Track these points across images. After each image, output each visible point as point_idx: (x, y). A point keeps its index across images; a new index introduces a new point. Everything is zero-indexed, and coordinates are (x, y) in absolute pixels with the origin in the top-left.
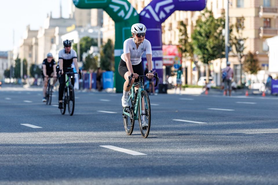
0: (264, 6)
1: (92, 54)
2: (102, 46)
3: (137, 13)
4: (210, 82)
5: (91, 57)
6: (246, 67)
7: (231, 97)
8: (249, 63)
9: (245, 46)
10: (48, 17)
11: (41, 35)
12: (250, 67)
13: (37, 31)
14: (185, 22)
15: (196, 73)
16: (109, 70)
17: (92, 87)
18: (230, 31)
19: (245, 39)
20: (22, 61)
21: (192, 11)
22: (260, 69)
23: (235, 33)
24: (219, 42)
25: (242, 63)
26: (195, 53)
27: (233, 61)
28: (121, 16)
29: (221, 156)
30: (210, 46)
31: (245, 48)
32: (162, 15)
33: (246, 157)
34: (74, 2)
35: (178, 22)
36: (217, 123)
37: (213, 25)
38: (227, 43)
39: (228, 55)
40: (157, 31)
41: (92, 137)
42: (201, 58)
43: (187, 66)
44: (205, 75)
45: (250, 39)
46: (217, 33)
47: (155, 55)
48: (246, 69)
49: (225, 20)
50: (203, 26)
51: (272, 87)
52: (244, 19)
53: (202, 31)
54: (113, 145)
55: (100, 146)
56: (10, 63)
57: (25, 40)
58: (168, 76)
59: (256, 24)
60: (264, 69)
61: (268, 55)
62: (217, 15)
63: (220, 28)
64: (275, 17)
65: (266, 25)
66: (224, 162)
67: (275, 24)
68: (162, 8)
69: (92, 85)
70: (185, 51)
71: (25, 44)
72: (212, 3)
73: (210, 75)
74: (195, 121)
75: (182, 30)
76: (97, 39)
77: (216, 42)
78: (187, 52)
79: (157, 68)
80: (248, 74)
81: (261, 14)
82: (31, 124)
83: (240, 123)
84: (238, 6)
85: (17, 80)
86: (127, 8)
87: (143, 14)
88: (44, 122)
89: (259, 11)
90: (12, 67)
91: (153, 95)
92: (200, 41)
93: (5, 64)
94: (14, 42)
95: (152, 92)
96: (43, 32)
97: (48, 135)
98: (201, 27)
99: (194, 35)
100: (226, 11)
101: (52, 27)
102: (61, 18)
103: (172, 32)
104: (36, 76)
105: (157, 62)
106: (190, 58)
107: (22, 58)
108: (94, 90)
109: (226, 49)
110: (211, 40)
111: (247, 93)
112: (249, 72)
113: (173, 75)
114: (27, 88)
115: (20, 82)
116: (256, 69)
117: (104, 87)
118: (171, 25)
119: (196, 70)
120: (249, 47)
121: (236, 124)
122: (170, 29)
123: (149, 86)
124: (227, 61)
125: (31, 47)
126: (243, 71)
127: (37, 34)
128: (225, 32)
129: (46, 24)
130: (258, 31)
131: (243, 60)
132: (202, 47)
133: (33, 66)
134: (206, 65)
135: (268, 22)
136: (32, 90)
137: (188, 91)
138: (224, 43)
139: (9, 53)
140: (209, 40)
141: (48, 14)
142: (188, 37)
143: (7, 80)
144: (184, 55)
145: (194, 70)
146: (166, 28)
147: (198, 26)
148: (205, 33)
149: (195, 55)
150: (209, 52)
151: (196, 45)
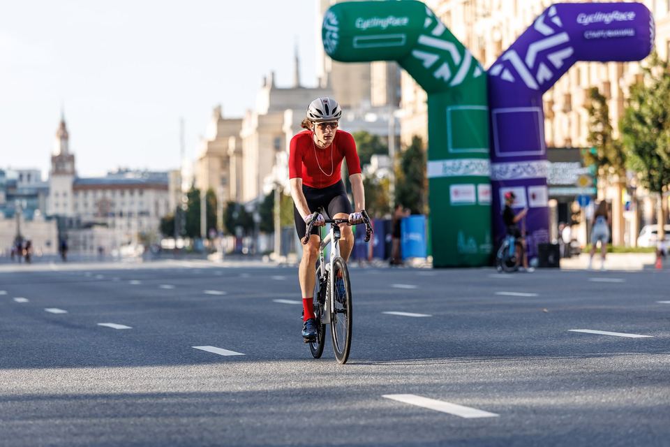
1: (374, 176)
2: (400, 154)
3: (481, 68)
5: (374, 182)
10: (265, 85)
11: (248, 130)
13: (239, 122)
14: (602, 91)
15: (631, 217)
16: (416, 212)
17: (375, 255)
20: (203, 195)
21: (620, 64)
26: (628, 164)
28: (442, 78)
32: (544, 73)
34: (326, 46)
35: (586, 90)
40: (531, 113)
41: (366, 375)
42: (643, 180)
43: (611, 200)
44: (655, 221)
47: (528, 173)
50: (647, 99)
53: (645, 111)
54: (415, 394)
55: (385, 396)
56: (175, 201)
57: (210, 143)
58: (562, 226)
68: (542, 57)
69: (375, 249)
70: (605, 161)
71: (210, 153)
74: (624, 332)
75: (596, 110)
76: (387, 137)
78: (611, 164)
79: (533, 204)
82: (219, 346)
85: (193, 242)
86: (456, 58)
87: (496, 71)
88: (251, 342)
90: (179, 209)
91: (525, 272)
92: (641, 135)
93: (162, 202)
94: (183, 150)
95: (521, 265)
96: (254, 122)
97: (258, 371)
98: (641, 101)
99: (625, 122)
101: (276, 108)
102: (299, 88)
103: (573, 115)
104: (239, 231)
105: (532, 190)
106: (616, 178)
107: (203, 186)
108: (379, 263)
113: (576, 223)
114: (216, 260)
115: (200, 247)
117: (405, 253)
118: (568, 97)
119: (632, 210)
122: (567, 109)
123: (514, 251)
125: (225, 161)
127: (241, 128)
129: (262, 102)
132: (645, 151)
133: (231, 206)
134: (657, 195)
136: (228, 264)
137: (614, 262)
139: (172, 178)
140: (662, 134)
141: (265, 79)
142: (611, 128)
143: (169, 243)
144: (601, 171)
145: (627, 209)
146: (558, 108)
147: (634, 100)
148: (653, 116)
149: (629, 172)
150: (664, 164)
151: (632, 147)
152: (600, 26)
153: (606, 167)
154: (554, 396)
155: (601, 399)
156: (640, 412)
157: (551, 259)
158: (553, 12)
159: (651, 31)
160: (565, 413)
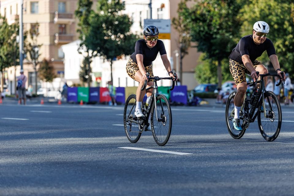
0: (59, 11)
4: (4, 91)
6: (41, 74)
7: (26, 105)
8: (44, 70)
9: (39, 53)
12: (45, 74)
18: (25, 38)
19: (39, 46)
22: (55, 77)
23: (29, 40)
24: (13, 49)
25: (37, 71)
27: (28, 68)
29: (14, 168)
30: (4, 54)
31: (40, 55)
33: (39, 168)
36: (10, 133)
37: (7, 31)
38: (21, 51)
39: (22, 62)
45: (46, 45)
46: (11, 40)
48: (42, 77)
49: (19, 26)
51: (67, 95)
52: (39, 26)
59: (51, 30)
60: (59, 77)
61: (64, 62)
62: (11, 21)
63: (14, 35)
64: (70, 24)
65: (61, 31)
66: (17, 174)
67: (70, 30)
72: (5, 9)
73: (4, 83)
77: (10, 49)
80: (43, 81)
81: (56, 20)
83: (34, 132)
84: (32, 12)
89: (54, 17)
100: (20, 17)
109: (20, 56)
110: (5, 47)
111: (42, 101)
112: (45, 80)
116: (51, 77)
120: (44, 54)
121: (30, 134)
124: (22, 68)
126: (38, 79)
128: (19, 39)
130: (53, 37)
131: (38, 67)
138: (19, 50)
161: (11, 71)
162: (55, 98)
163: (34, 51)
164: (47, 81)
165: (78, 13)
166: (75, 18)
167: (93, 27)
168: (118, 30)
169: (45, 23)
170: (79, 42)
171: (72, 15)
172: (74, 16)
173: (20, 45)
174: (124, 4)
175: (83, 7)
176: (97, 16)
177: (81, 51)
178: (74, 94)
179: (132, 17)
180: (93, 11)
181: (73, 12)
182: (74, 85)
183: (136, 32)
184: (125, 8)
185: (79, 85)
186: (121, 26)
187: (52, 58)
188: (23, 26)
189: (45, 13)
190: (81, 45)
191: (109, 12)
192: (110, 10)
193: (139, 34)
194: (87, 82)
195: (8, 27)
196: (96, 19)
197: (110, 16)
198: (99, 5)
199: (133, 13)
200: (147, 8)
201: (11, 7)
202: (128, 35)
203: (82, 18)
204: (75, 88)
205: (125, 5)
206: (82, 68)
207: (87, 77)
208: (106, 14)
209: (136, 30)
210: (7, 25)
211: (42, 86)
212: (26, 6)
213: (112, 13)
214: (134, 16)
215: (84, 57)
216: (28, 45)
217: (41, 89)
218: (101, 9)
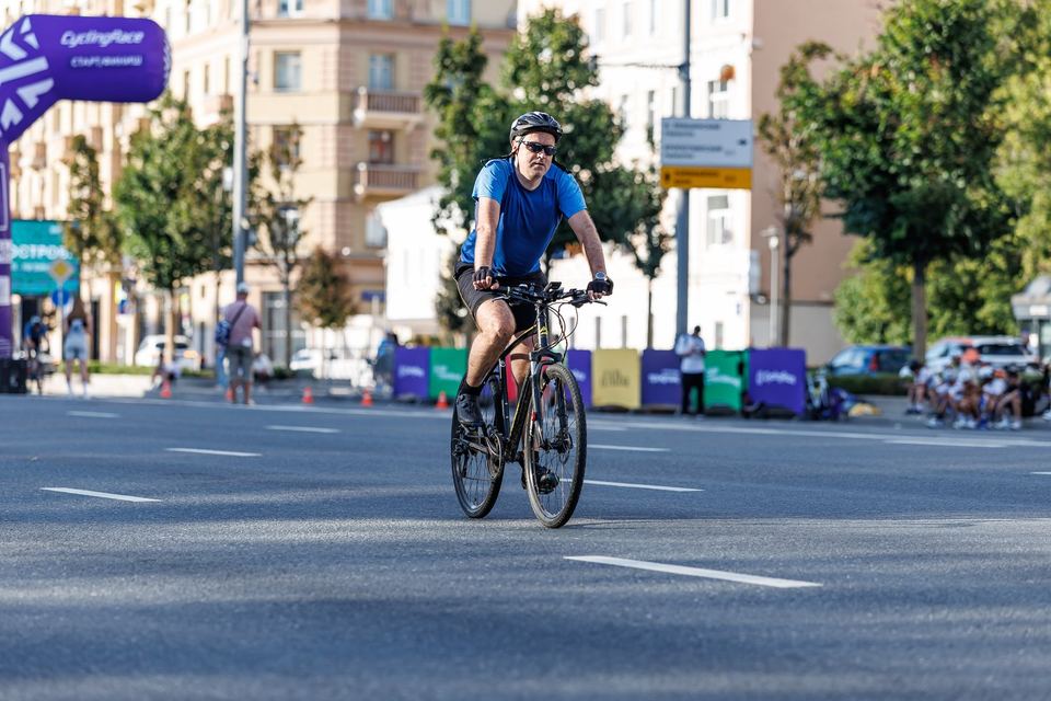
0: (371, 86)
4: (178, 355)
6: (305, 302)
8: (318, 287)
9: (302, 227)
12: (319, 303)
14: (90, 141)
15: (127, 322)
18: (252, 174)
19: (302, 204)
21: (118, 105)
22: (354, 312)
23: (266, 180)
24: (211, 214)
25: (293, 289)
26: (124, 249)
27: (261, 279)
29: (206, 620)
30: (179, 229)
31: (305, 233)
32: (11, 114)
33: (295, 622)
35: (67, 138)
36: (196, 499)
37: (190, 150)
38: (239, 222)
39: (242, 258)
42: (147, 270)
43: (100, 297)
44: (161, 330)
45: (323, 202)
46: (205, 181)
48: (307, 309)
49: (233, 134)
50: (155, 154)
51: (395, 372)
52: (301, 133)
53: (151, 171)
59: (342, 149)
60: (369, 312)
61: (385, 261)
62: (205, 117)
63: (215, 165)
64: (410, 128)
66: (219, 641)
67: (409, 151)
68: (9, 90)
70: (92, 241)
72: (187, 74)
73: (179, 330)
74: (119, 493)
75: (81, 169)
77: (200, 213)
78: (100, 247)
80: (312, 326)
81: (361, 114)
84: (280, 86)
89: (353, 107)
92: (144, 206)
98: (147, 157)
99: (122, 186)
100: (238, 104)
103: (47, 174)
106: (107, 266)
109: (236, 237)
110: (183, 205)
111: (307, 394)
112: (318, 321)
116: (341, 308)
118: (42, 148)
119: (128, 313)
120: (317, 231)
121: (263, 505)
122: (40, 163)
124: (240, 279)
126: (295, 320)
128: (233, 177)
130: (348, 175)
131: (295, 276)
132: (150, 229)
134: (166, 293)
135: (383, 145)
137: (102, 386)
138: (231, 216)
140: (175, 206)
142: (102, 195)
144: (86, 256)
145: (122, 312)
146: (26, 161)
147: (136, 155)
148: (162, 179)
149: (127, 259)
150: (176, 249)
151: (132, 223)
152: (94, 50)
153: (94, 249)
154: (23, 587)
155: (91, 591)
156: (146, 612)
157: (13, 380)
158: (26, 26)
159: (166, 60)
160: (40, 612)
161: (203, 288)
162: (354, 383)
163: (282, 221)
164: (323, 326)
165: (438, 92)
166: (427, 110)
167: (487, 142)
168: (571, 154)
169: (324, 125)
170: (439, 192)
171: (414, 99)
172: (423, 103)
173: (236, 201)
174: (596, 66)
175: (453, 72)
176: (503, 104)
177: (442, 223)
178: (417, 371)
179: (621, 109)
180: (486, 86)
181: (419, 91)
182: (418, 340)
183: (635, 161)
184: (598, 80)
185: (435, 340)
186: (582, 140)
187: (345, 245)
188: (246, 133)
189: (324, 91)
190: (444, 204)
191: (542, 92)
192: (545, 86)
193: (643, 168)
194: (460, 332)
195: (193, 136)
196: (498, 115)
197: (546, 105)
198: (510, 68)
199: (625, 97)
200: (674, 79)
201: (207, 67)
202: (606, 173)
203: (451, 111)
204: (421, 352)
205: (600, 68)
206: (445, 281)
207: (462, 313)
208: (533, 97)
209: (635, 156)
210: (191, 126)
211: (309, 342)
212: (258, 64)
213: (552, 94)
214: (627, 107)
215: (453, 243)
216: (263, 199)
217: (303, 353)
218: (515, 80)
